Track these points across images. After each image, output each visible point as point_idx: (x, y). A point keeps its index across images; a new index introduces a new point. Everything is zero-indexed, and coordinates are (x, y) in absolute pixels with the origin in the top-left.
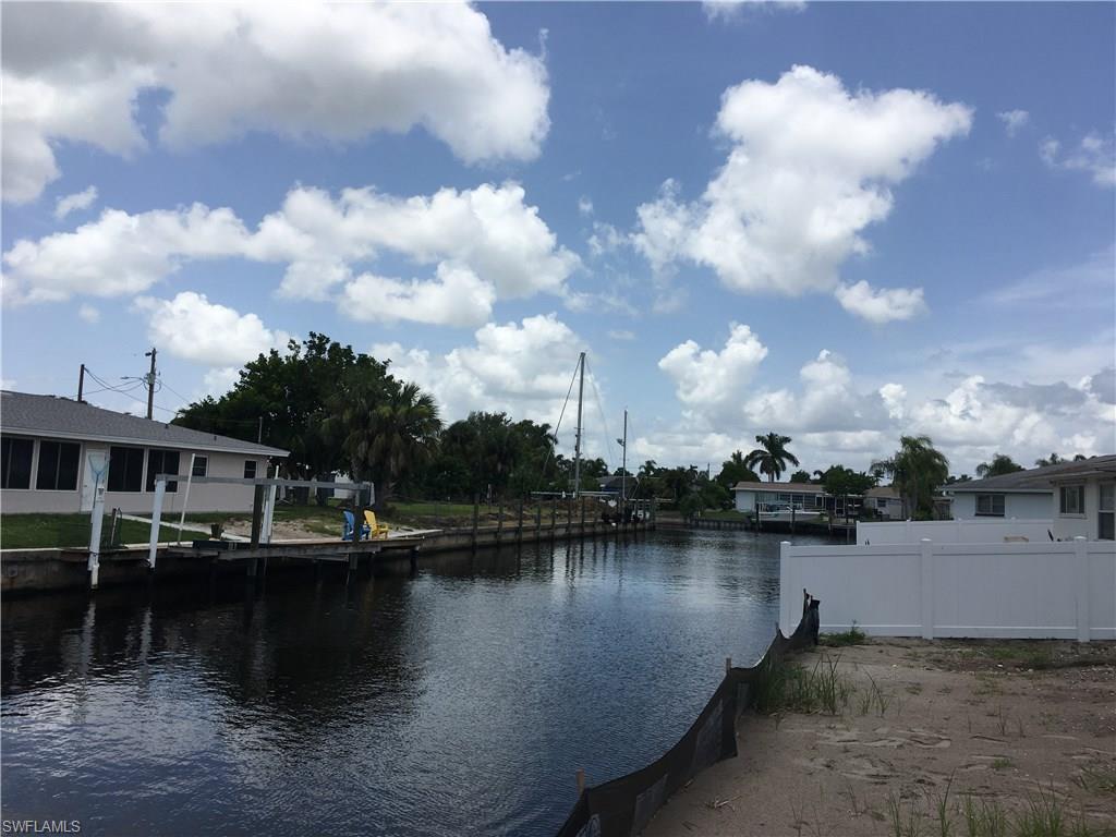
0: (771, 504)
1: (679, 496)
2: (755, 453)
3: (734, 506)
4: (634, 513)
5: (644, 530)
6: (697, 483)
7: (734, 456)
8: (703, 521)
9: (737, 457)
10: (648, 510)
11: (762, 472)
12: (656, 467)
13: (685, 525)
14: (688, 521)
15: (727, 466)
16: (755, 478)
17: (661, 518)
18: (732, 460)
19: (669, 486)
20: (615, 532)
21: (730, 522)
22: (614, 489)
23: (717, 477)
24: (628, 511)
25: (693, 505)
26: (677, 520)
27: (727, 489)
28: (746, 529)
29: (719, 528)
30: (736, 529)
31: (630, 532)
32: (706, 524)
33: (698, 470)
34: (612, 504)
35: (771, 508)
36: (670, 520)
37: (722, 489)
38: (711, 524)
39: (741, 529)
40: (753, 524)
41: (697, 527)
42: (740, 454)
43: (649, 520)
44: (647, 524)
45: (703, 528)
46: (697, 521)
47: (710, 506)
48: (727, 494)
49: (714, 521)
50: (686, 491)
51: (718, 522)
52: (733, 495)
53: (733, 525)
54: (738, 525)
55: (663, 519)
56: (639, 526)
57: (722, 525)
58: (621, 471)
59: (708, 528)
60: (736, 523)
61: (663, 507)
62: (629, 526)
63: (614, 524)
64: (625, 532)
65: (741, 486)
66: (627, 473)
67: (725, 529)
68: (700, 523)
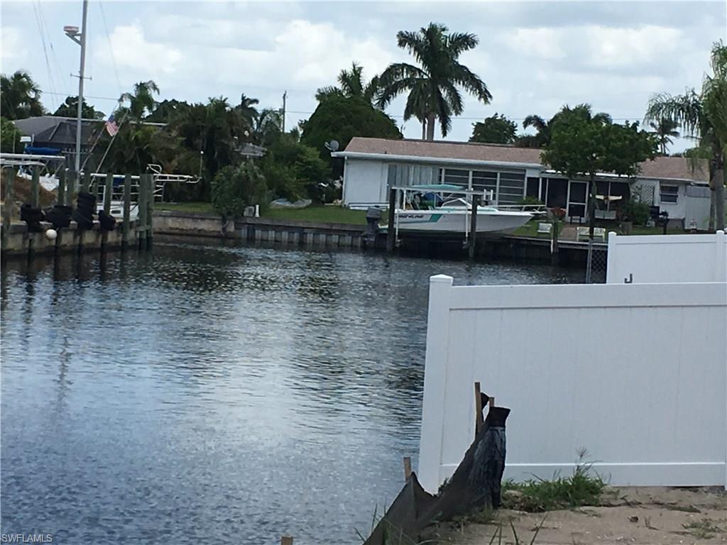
0: (423, 192)
1: (212, 167)
2: (393, 70)
3: (339, 194)
4: (100, 208)
5: (122, 248)
6: (255, 139)
7: (344, 78)
8: (265, 228)
9: (351, 80)
10: (135, 199)
11: (407, 117)
12: (158, 98)
13: (224, 238)
14: (231, 228)
15: (327, 99)
16: (389, 130)
17: (167, 220)
18: (339, 86)
19: (189, 144)
20: (54, 253)
21: (328, 232)
22: (56, 147)
23: (305, 125)
24: (87, 200)
25: (244, 191)
26: (205, 226)
27: (325, 154)
28: (366, 249)
29: (302, 246)
30: (340, 248)
31: (90, 250)
32: (272, 234)
33: (259, 108)
34: (49, 183)
35: (424, 201)
36: (189, 225)
37: (312, 154)
38: (285, 235)
39: (353, 249)
40: (381, 236)
41: (251, 242)
42: (357, 72)
43: (139, 223)
44: (131, 234)
45: (264, 244)
46: (252, 228)
47: (283, 194)
48: (322, 164)
49: (290, 229)
50: (228, 158)
51: (302, 231)
52: (338, 167)
53: (335, 238)
54: (348, 240)
55: (171, 223)
56: (112, 237)
57: (310, 237)
58: (73, 107)
59: (277, 245)
60: (341, 232)
61: (172, 194)
62: (89, 238)
63: (51, 233)
64: (80, 251)
65: (357, 147)
66: (89, 112)
67: (316, 248)
68: (258, 233)
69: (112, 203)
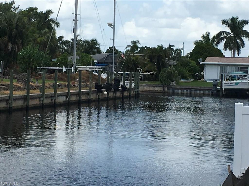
0: (232, 75)
1: (159, 69)
2: (220, 33)
3: (203, 77)
4: (121, 84)
5: (129, 97)
6: (174, 59)
7: (203, 36)
8: (178, 89)
9: (206, 37)
10: (133, 80)
11: (225, 48)
12: (140, 46)
13: (164, 93)
14: (166, 89)
15: (198, 44)
16: (220, 54)
17: (144, 87)
18: (202, 39)
19: (151, 61)
20: (107, 99)
21: (200, 90)
22: (106, 64)
23: (191, 54)
24: (117, 81)
25: (170, 77)
26: (157, 89)
27: (198, 63)
28: (213, 95)
29: (191, 95)
30: (204, 95)
31: (119, 98)
32: (180, 91)
33: (174, 48)
34: (104, 76)
35: (233, 78)
36: (152, 89)
37: (193, 63)
38: (185, 91)
39: (208, 95)
40: (218, 91)
41: (173, 94)
42: (208, 35)
43: (135, 88)
44: (132, 92)
45: (177, 94)
46: (174, 89)
47: (184, 77)
48: (197, 67)
49: (187, 89)
50: (164, 65)
51: (191, 90)
52: (202, 67)
53: (202, 92)
54: (206, 92)
55: (146, 88)
56: (126, 94)
57: (193, 92)
58: (111, 50)
59: (182, 95)
60: (204, 90)
61: (145, 78)
62: (118, 94)
63: (105, 93)
64: (115, 98)
65: (209, 60)
66: (117, 51)
67: (196, 95)
68: (176, 91)
69: (125, 82)
